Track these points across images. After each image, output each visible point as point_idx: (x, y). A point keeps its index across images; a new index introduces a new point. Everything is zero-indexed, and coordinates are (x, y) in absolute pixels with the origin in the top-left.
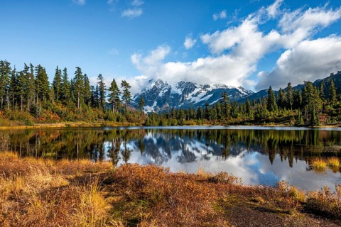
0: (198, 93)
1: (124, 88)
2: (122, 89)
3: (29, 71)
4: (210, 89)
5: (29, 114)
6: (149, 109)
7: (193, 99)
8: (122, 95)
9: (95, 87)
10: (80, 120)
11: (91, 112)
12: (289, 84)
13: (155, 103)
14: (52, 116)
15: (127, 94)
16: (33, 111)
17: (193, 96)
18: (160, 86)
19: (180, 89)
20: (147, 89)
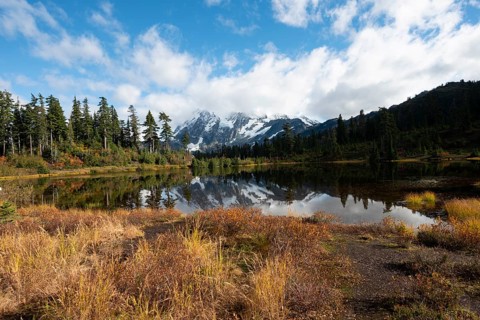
0: (253, 126)
1: (163, 122)
2: (160, 124)
3: (38, 104)
4: (268, 120)
5: (42, 159)
6: (193, 147)
7: (247, 133)
8: (161, 131)
9: (126, 122)
10: (108, 164)
11: (122, 153)
12: (362, 112)
13: (201, 140)
14: (72, 161)
15: (167, 129)
16: (47, 155)
17: (247, 129)
18: (206, 119)
19: (230, 122)
20: (190, 123)
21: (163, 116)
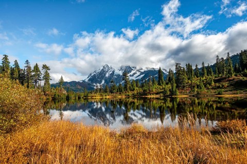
0: (134, 74)
1: (44, 70)
2: (43, 72)
4: (142, 71)
8: (43, 76)
9: (23, 70)
13: (103, 82)
15: (47, 77)
17: (130, 76)
18: (106, 70)
19: (121, 71)
20: (97, 72)
21: (45, 67)
